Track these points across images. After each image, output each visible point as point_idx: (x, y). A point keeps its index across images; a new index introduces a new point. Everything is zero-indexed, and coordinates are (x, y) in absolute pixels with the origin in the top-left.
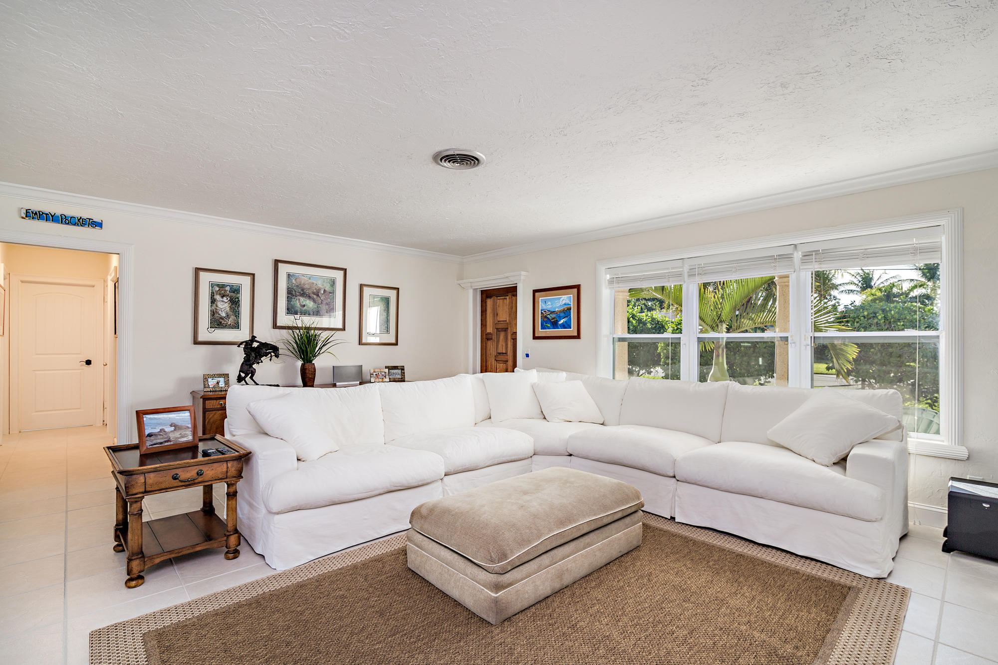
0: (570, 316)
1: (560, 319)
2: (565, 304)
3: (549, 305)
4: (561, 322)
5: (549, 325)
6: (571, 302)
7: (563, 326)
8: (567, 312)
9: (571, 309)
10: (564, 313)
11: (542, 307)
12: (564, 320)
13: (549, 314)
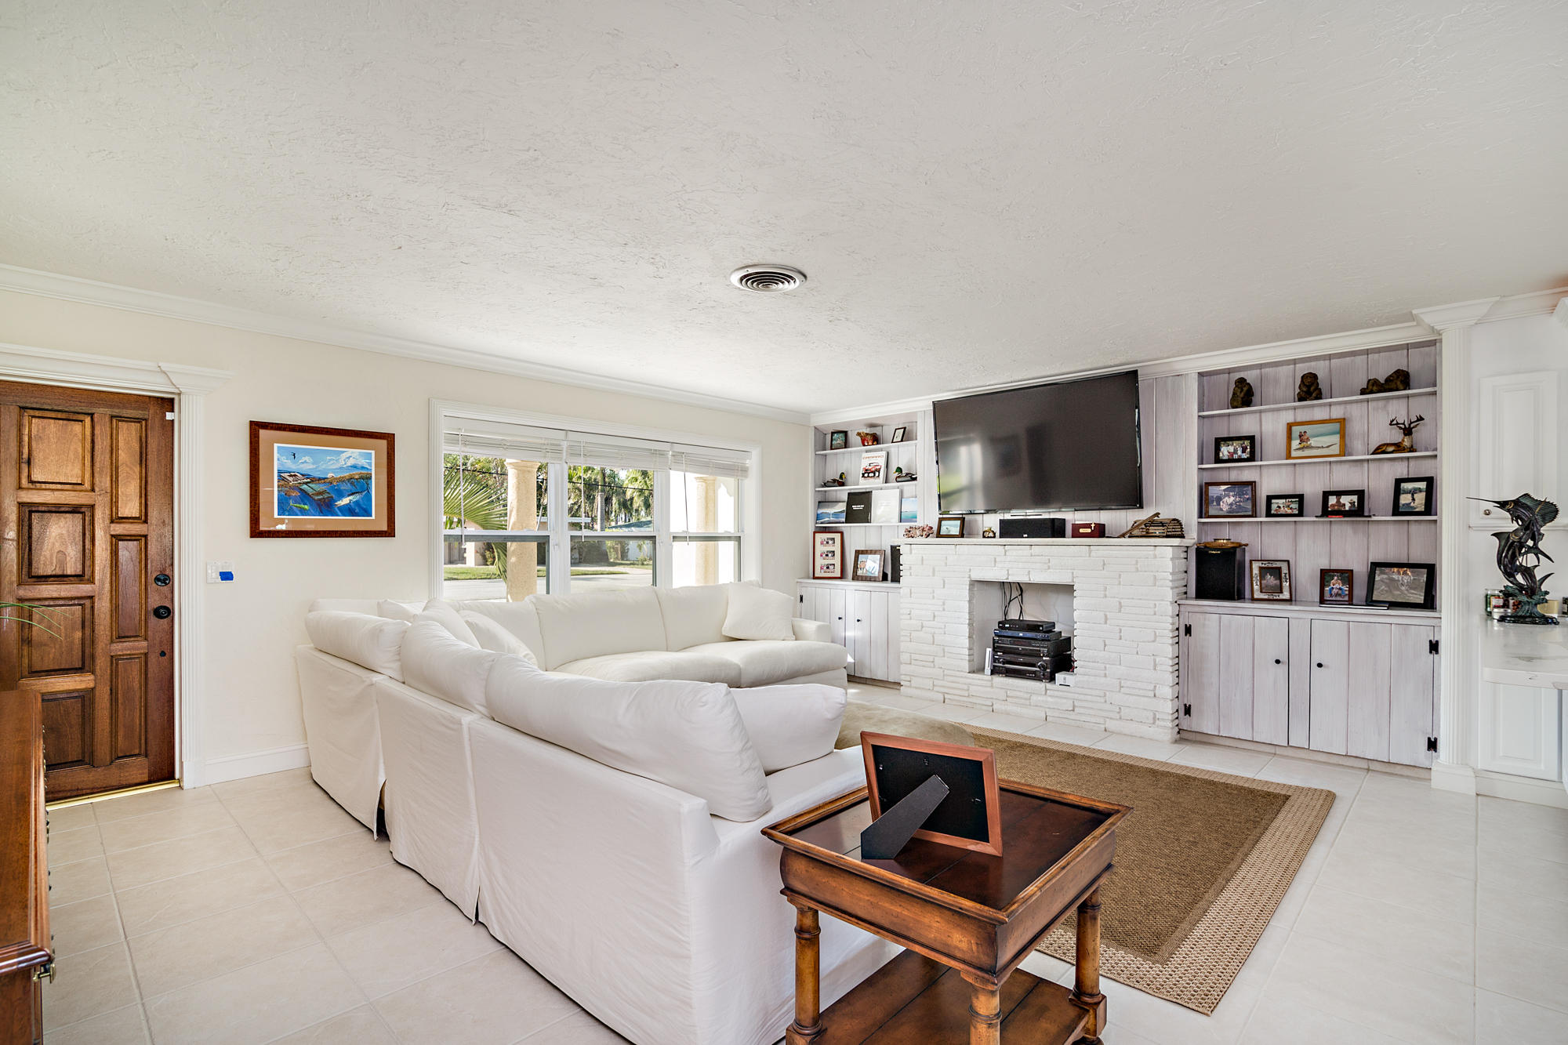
0: (369, 493)
1: (341, 495)
2: (355, 467)
3: (305, 462)
4: (345, 501)
5: (306, 507)
6: (371, 466)
7: (349, 511)
8: (359, 483)
9: (370, 478)
10: (352, 484)
11: (281, 464)
12: (351, 498)
13: (306, 483)
